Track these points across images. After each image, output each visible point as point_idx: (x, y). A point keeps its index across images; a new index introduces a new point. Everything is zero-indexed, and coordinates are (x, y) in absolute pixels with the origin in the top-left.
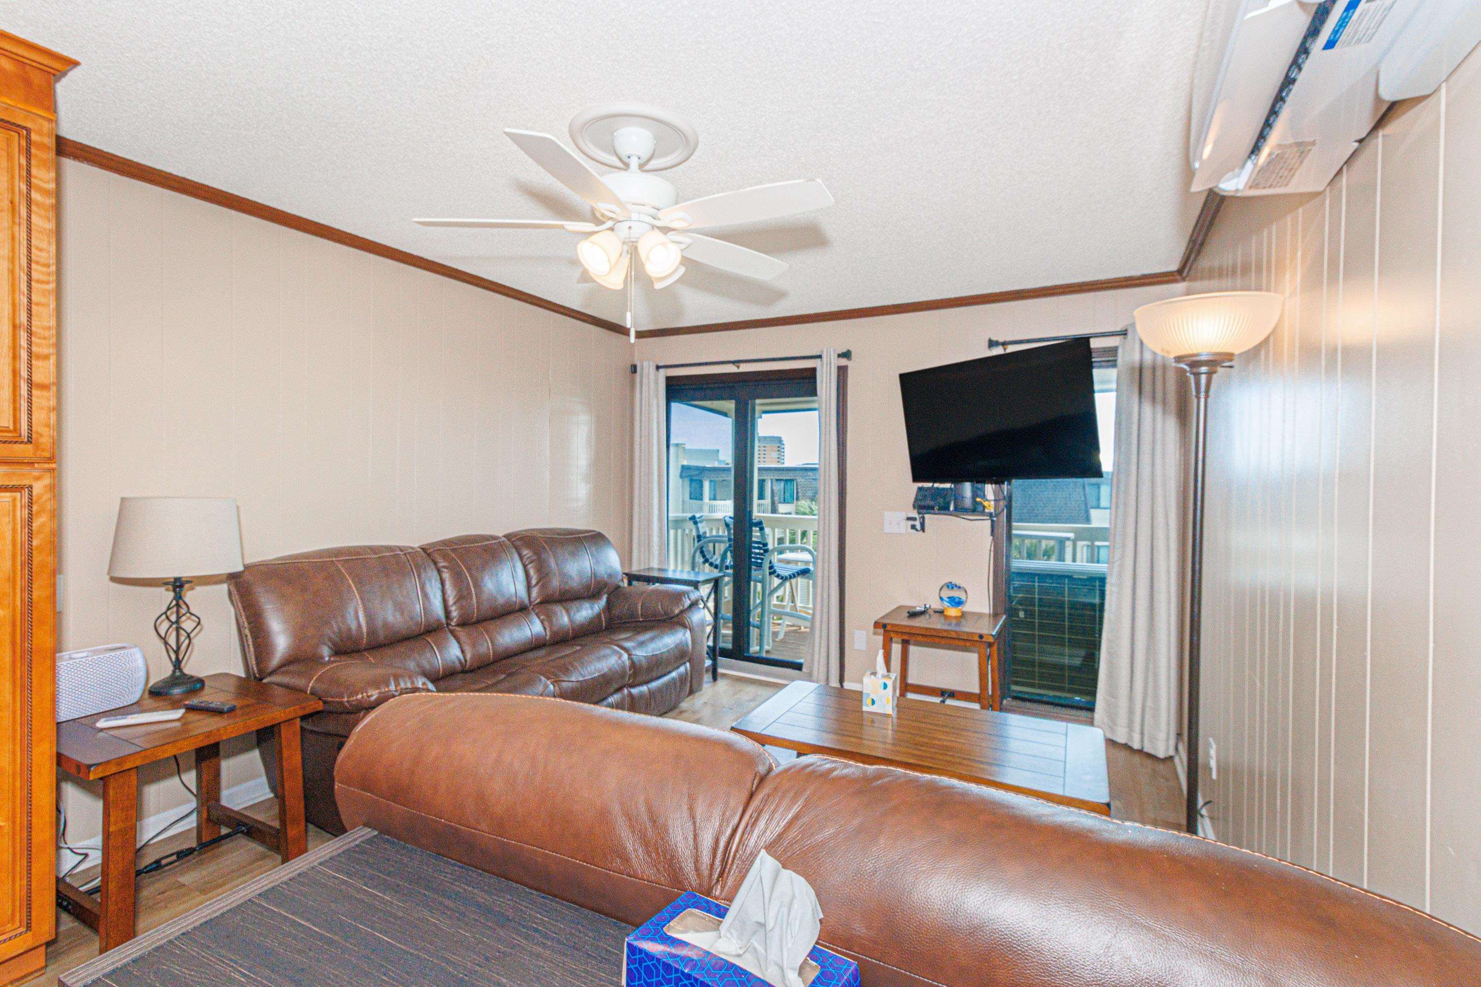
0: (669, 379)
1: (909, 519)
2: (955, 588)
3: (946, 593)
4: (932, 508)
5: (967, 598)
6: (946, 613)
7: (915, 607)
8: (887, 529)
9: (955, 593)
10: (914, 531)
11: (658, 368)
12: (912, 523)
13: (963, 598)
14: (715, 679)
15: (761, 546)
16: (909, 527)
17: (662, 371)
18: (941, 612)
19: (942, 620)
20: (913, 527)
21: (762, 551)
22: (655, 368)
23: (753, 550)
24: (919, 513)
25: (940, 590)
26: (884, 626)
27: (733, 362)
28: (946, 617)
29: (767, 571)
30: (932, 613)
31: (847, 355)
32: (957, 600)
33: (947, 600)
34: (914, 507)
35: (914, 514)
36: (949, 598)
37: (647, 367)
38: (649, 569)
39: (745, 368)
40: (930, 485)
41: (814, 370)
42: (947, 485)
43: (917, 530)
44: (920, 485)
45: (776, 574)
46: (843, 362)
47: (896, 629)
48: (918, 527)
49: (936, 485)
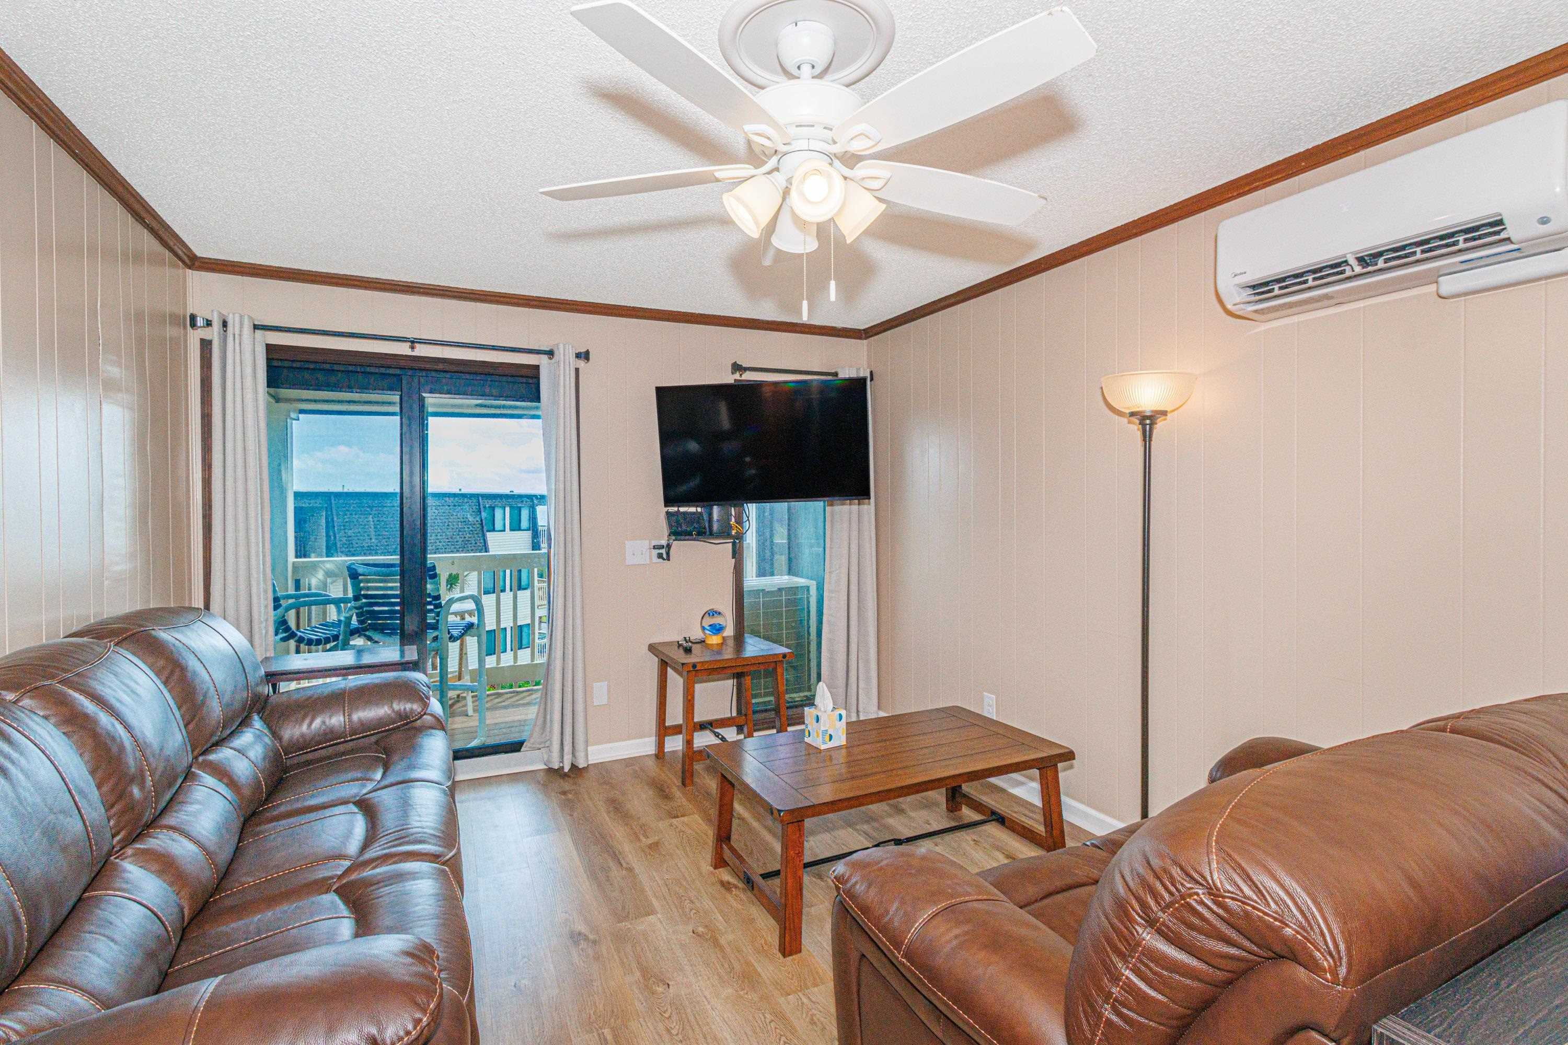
0: (270, 348)
1: (655, 547)
2: (715, 615)
3: (708, 621)
6: (707, 642)
8: (630, 560)
9: (716, 620)
10: (661, 560)
11: (255, 328)
12: (658, 551)
13: (723, 623)
16: (655, 556)
18: (702, 642)
19: (707, 650)
20: (659, 556)
24: (667, 540)
25: (702, 618)
28: (710, 647)
31: (584, 356)
32: (718, 627)
33: (708, 628)
35: (662, 541)
36: (710, 626)
39: (422, 351)
40: (675, 509)
41: (537, 368)
43: (664, 559)
44: (672, 509)
46: (581, 364)
48: (665, 556)
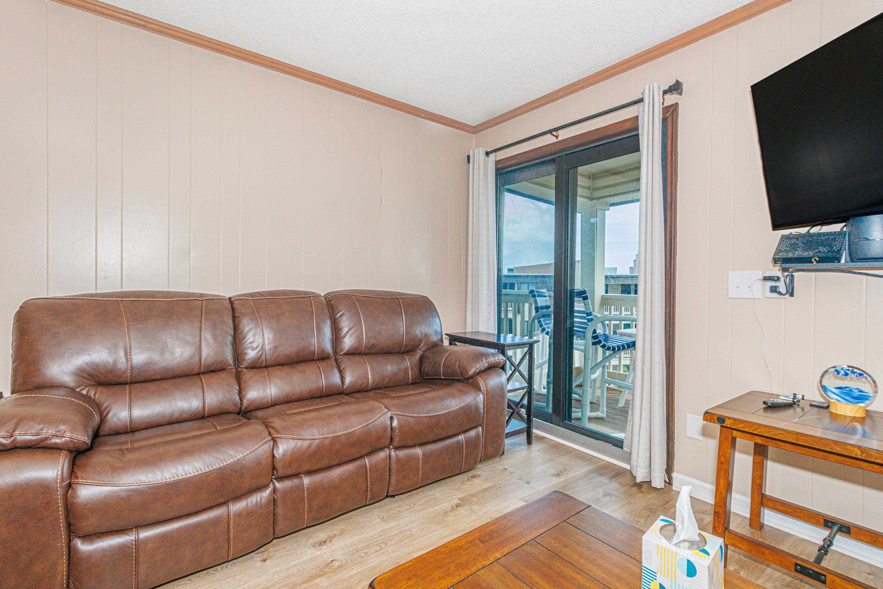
0: (497, 162)
1: (766, 279)
3: (834, 381)
4: (808, 260)
5: (876, 392)
6: (833, 409)
7: (778, 396)
8: (733, 293)
9: (853, 383)
10: (775, 295)
11: (487, 154)
12: (773, 284)
13: (867, 389)
14: (529, 442)
15: (585, 315)
16: (768, 289)
17: (492, 156)
18: (825, 408)
19: (827, 421)
20: (774, 290)
21: (586, 321)
22: (485, 154)
23: (575, 320)
24: (784, 270)
26: (721, 420)
27: (550, 132)
28: (834, 417)
29: (591, 341)
30: (807, 408)
31: (675, 89)
34: (775, 261)
35: (776, 271)
37: (479, 155)
38: (478, 333)
39: (564, 135)
40: (803, 230)
42: (836, 228)
43: (780, 293)
44: (786, 232)
45: (601, 344)
46: (671, 98)
47: (740, 427)
48: (783, 290)
49: (815, 230)
